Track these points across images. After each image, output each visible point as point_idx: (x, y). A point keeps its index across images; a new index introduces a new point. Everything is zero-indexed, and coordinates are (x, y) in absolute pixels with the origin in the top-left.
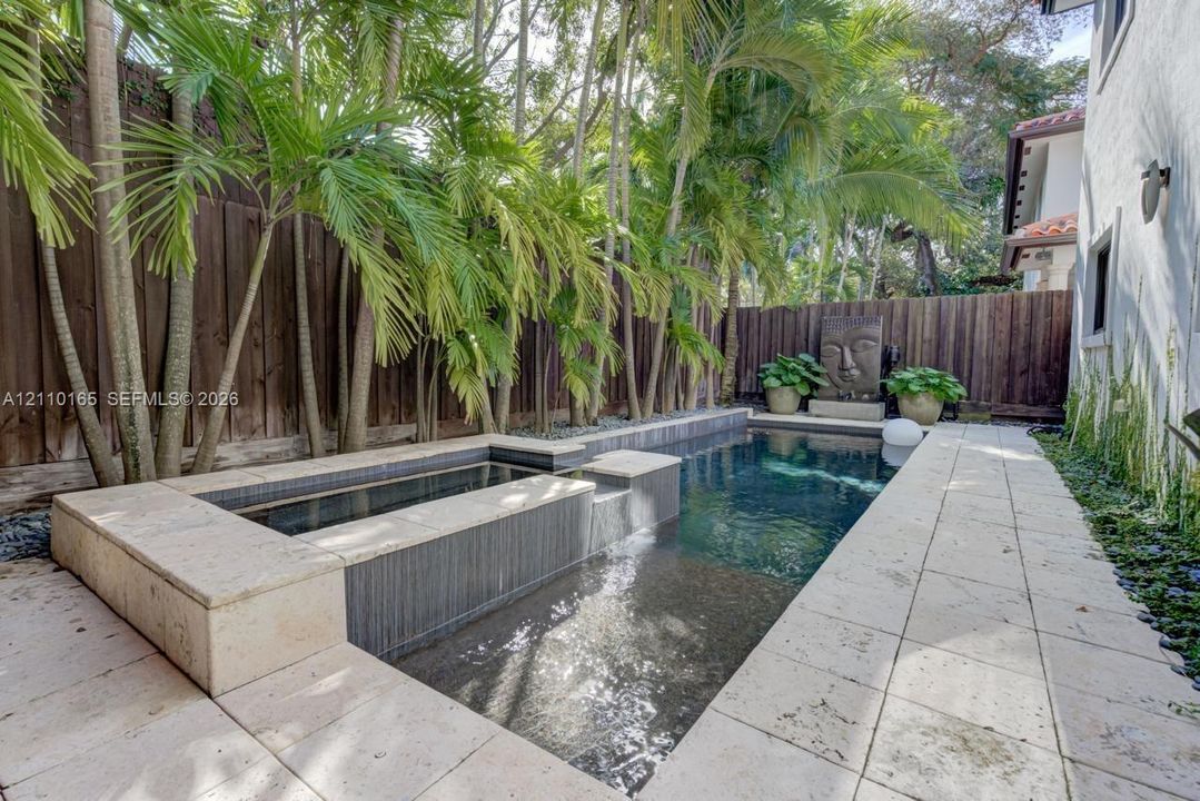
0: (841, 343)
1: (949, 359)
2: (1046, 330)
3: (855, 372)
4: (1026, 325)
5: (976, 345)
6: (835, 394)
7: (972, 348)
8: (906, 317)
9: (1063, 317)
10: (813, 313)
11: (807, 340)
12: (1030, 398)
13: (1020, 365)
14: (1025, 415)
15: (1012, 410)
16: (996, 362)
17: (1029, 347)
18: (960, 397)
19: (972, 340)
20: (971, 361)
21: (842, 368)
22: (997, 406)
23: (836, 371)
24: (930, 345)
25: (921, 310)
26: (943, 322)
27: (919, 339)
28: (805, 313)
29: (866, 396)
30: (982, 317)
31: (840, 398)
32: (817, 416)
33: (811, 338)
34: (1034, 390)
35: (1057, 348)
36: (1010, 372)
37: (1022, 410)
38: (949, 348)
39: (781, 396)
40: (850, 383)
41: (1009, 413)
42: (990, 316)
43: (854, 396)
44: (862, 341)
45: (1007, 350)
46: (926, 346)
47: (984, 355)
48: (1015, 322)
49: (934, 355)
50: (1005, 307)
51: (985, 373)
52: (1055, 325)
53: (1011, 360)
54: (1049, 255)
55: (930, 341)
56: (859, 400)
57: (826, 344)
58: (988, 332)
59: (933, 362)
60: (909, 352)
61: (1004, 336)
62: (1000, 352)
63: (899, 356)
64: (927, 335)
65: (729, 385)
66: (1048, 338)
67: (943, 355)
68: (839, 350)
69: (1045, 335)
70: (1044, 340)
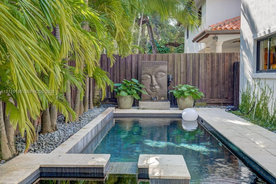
0: (151, 74)
1: (191, 80)
2: (223, 68)
3: (157, 87)
4: (217, 66)
5: (200, 74)
6: (149, 98)
7: (199, 75)
8: (174, 61)
9: (228, 63)
10: (134, 59)
11: (131, 72)
12: (219, 96)
13: (215, 82)
14: (218, 102)
15: (213, 101)
16: (207, 81)
17: (218, 75)
18: (202, 97)
19: (199, 72)
20: (199, 81)
21: (152, 85)
22: (208, 100)
23: (149, 87)
24: (184, 74)
25: (179, 59)
26: (188, 64)
27: (179, 72)
28: (130, 58)
29: (163, 98)
30: (202, 62)
31: (151, 100)
32: (143, 109)
33: (133, 71)
34: (220, 92)
35: (227, 75)
36: (212, 86)
37: (216, 101)
38: (190, 76)
39: (125, 100)
40: (155, 92)
41: (212, 102)
42: (205, 62)
43: (158, 99)
44: (160, 73)
45: (211, 76)
46: (182, 75)
47: (203, 78)
48: (213, 65)
49: (185, 79)
50: (209, 59)
51: (204, 86)
52: (226, 66)
53: (212, 80)
54: (217, 38)
55: (183, 72)
56: (160, 100)
57: (144, 74)
58: (204, 69)
59: (185, 82)
60: (175, 78)
61: (209, 71)
62: (209, 77)
63: (172, 79)
64: (182, 70)
65: (98, 96)
66: (224, 71)
67: (189, 78)
68: (149, 77)
69: (223, 70)
70: (223, 72)
